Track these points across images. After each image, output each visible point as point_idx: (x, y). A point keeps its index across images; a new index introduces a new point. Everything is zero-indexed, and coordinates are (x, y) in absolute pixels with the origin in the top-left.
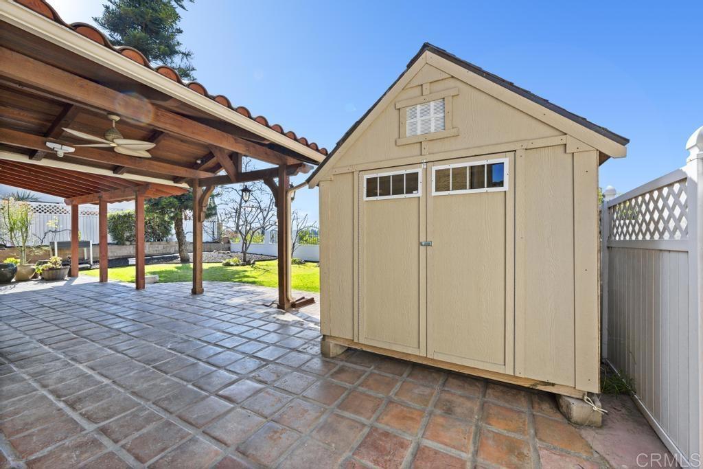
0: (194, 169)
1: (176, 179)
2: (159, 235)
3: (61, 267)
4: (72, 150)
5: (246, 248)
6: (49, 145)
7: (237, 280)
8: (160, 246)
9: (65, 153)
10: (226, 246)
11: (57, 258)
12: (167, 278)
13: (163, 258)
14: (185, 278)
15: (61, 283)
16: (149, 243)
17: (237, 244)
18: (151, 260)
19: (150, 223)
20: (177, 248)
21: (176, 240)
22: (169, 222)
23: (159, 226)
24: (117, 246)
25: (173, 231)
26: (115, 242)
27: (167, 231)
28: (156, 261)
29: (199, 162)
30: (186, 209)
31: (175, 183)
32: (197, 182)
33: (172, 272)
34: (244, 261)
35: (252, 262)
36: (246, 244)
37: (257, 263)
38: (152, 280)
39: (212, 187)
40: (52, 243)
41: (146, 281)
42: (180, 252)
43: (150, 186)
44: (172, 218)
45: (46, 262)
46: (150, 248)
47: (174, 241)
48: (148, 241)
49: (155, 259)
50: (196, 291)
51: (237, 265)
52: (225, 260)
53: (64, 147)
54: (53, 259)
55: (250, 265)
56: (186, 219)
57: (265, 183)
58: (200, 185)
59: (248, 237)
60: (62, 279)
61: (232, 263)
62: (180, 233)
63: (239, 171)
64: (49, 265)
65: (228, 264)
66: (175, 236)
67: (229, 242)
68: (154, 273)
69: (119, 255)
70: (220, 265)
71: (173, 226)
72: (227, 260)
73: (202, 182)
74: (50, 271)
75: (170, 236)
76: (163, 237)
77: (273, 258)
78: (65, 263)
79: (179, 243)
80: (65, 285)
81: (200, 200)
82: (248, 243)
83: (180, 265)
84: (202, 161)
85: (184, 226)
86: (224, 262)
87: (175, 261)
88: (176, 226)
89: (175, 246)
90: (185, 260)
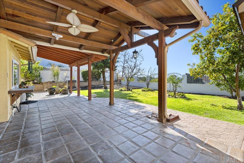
0: (110, 45)
1: (103, 51)
2: (97, 78)
3: (67, 89)
4: (62, 36)
5: (129, 84)
6: (53, 34)
7: (128, 98)
8: (98, 82)
9: (59, 38)
10: (120, 82)
11: (66, 86)
12: (100, 95)
13: (99, 87)
14: (106, 96)
15: (67, 96)
16: (94, 81)
17: (124, 82)
18: (94, 87)
19: (94, 74)
20: (103, 83)
21: (103, 80)
22: (100, 73)
23: (97, 75)
24: (84, 82)
25: (102, 77)
26: (84, 81)
27: (100, 77)
28: (96, 88)
29: (112, 41)
30: (106, 68)
31: (102, 53)
32: (112, 51)
33: (101, 93)
34: (128, 89)
35: (131, 89)
36: (128, 82)
37: (132, 90)
38: (94, 96)
39: (118, 52)
40: (66, 81)
41: (92, 96)
42: (104, 84)
43: (93, 55)
44: (101, 71)
45: (63, 88)
46: (94, 83)
47: (102, 80)
48: (94, 80)
49: (96, 87)
50: (111, 104)
51: (125, 91)
52: (120, 88)
53: (59, 35)
54: (65, 86)
55: (130, 91)
56: (106, 72)
57: (148, 44)
58: (113, 53)
59: (129, 79)
60: (67, 94)
61: (123, 90)
62: (104, 77)
63: (132, 41)
64: (64, 88)
65: (121, 90)
66: (102, 79)
67: (121, 81)
68: (95, 93)
69: (85, 85)
70: (118, 90)
71: (102, 75)
72: (121, 88)
73: (114, 51)
74: (64, 91)
75: (101, 79)
76: (99, 79)
77: (139, 88)
78: (69, 88)
79: (104, 81)
80: (68, 96)
81: (113, 60)
82: (129, 81)
83: (104, 90)
84: (114, 41)
85: (105, 75)
86: (120, 89)
87: (102, 88)
88: (103, 74)
89: (102, 82)
90: (106, 88)
